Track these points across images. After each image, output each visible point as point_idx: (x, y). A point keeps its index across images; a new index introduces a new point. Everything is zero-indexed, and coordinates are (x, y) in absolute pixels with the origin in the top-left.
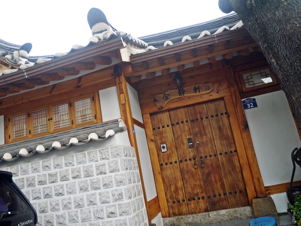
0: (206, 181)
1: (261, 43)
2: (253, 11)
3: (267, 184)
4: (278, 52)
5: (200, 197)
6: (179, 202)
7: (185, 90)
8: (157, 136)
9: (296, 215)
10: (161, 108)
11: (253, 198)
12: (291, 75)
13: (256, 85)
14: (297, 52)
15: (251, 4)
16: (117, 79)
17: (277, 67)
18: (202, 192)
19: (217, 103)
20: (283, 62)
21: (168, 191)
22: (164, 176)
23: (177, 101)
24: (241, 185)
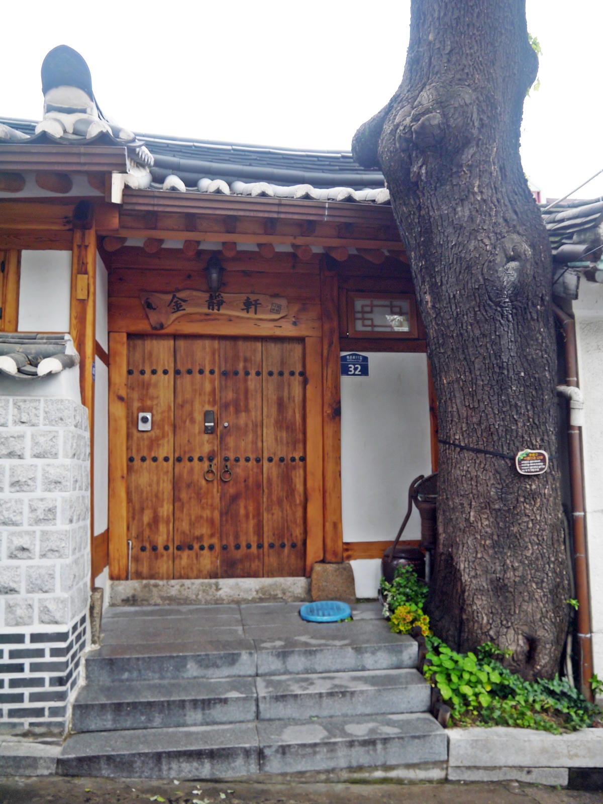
0: (227, 513)
1: (415, 256)
2: (418, 187)
3: (349, 536)
4: (442, 285)
5: (206, 545)
6: (155, 549)
7: (224, 300)
8: (133, 389)
9: (392, 602)
10: (158, 326)
11: (316, 562)
12: (453, 336)
13: (376, 329)
14: (473, 297)
15: (419, 175)
16: (78, 235)
17: (431, 312)
18: (212, 535)
19: (287, 346)
20: (445, 307)
21: (135, 522)
22: (133, 486)
23: (201, 321)
24: (298, 532)
